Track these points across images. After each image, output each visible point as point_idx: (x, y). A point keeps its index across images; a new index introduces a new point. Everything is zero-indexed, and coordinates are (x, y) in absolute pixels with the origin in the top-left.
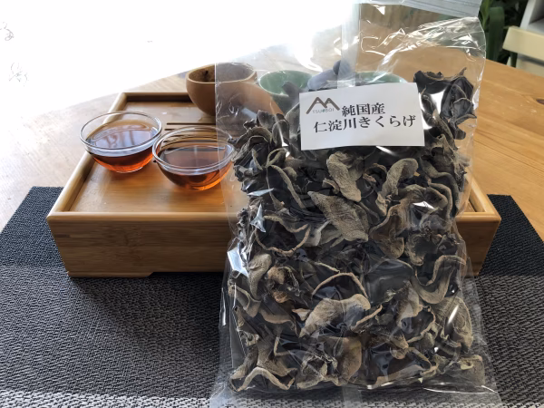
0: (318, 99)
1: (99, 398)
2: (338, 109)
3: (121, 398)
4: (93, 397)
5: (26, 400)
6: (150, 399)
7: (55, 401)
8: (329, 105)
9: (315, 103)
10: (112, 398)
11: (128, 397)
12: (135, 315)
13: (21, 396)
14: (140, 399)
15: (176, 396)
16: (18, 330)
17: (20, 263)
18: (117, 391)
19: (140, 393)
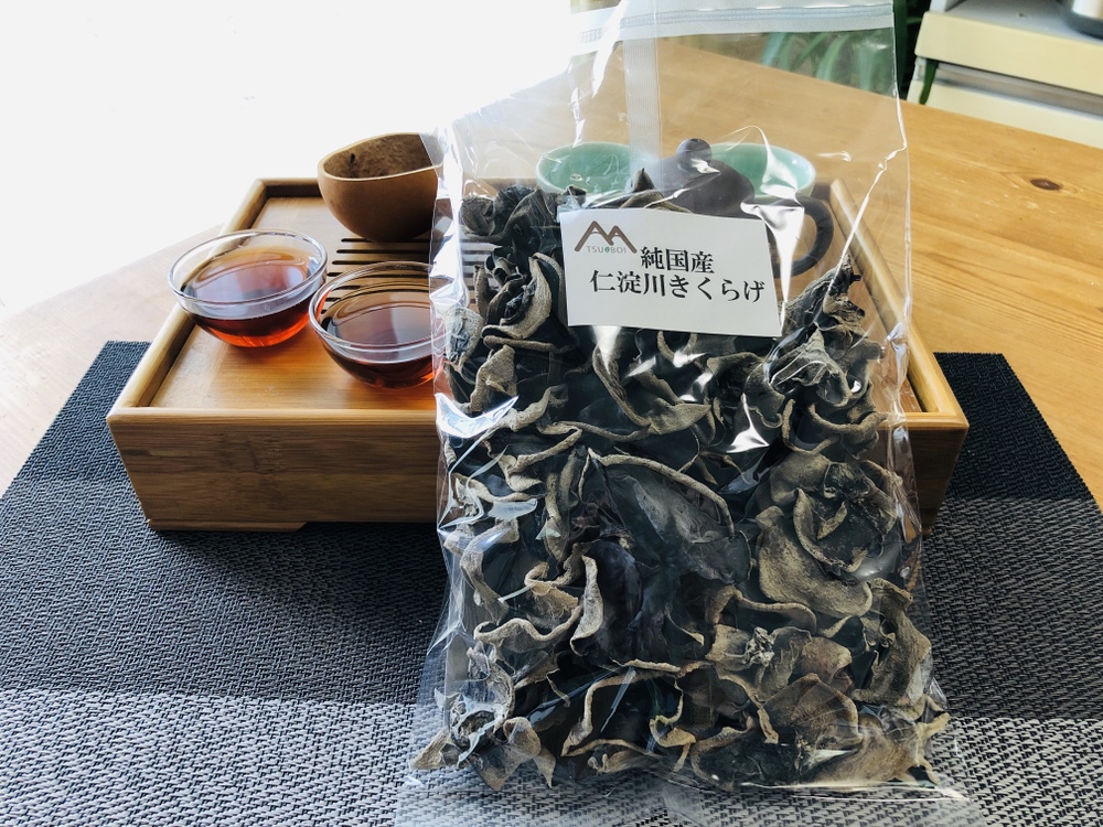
0: (595, 224)
1: (232, 702)
2: (634, 250)
3: (271, 702)
4: (221, 700)
5: (105, 707)
6: (321, 705)
7: (156, 707)
8: (617, 240)
9: (589, 232)
10: (255, 702)
11: (283, 700)
12: (295, 565)
13: (96, 699)
14: (304, 704)
15: (367, 701)
16: (88, 589)
17: (89, 474)
18: (263, 692)
19: (303, 696)
